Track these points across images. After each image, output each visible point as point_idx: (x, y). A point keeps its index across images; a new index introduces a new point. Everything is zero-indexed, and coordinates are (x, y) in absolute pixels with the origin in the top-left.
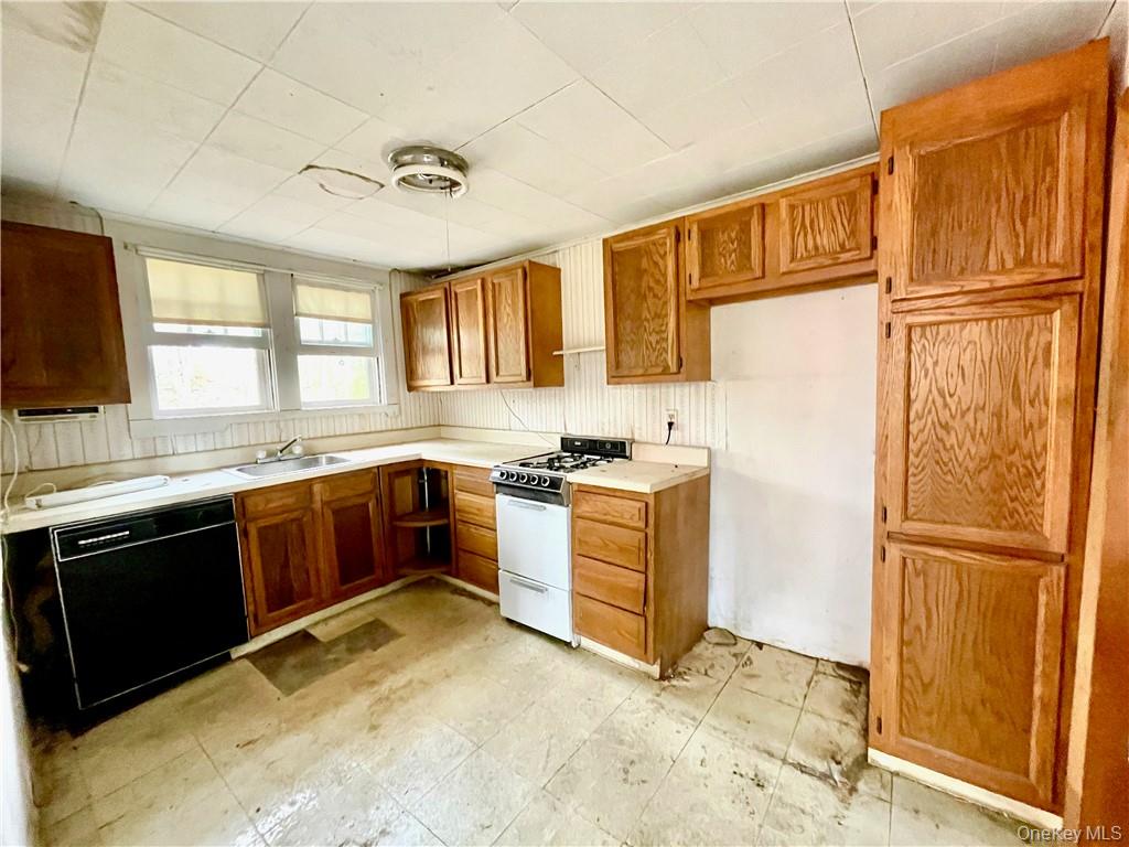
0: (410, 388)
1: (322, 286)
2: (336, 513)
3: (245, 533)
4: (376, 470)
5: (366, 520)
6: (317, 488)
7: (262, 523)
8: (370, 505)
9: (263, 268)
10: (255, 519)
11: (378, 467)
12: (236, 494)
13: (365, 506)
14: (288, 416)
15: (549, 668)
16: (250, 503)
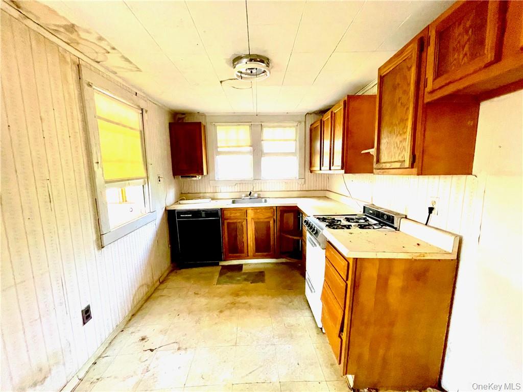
0: (311, 172)
1: (274, 127)
2: (256, 223)
3: (223, 224)
4: (275, 208)
5: (268, 228)
6: (249, 212)
7: (228, 221)
8: (271, 222)
9: (251, 123)
10: (227, 219)
11: (276, 207)
12: (221, 209)
13: (269, 222)
14: (256, 181)
15: (300, 334)
16: (225, 212)
